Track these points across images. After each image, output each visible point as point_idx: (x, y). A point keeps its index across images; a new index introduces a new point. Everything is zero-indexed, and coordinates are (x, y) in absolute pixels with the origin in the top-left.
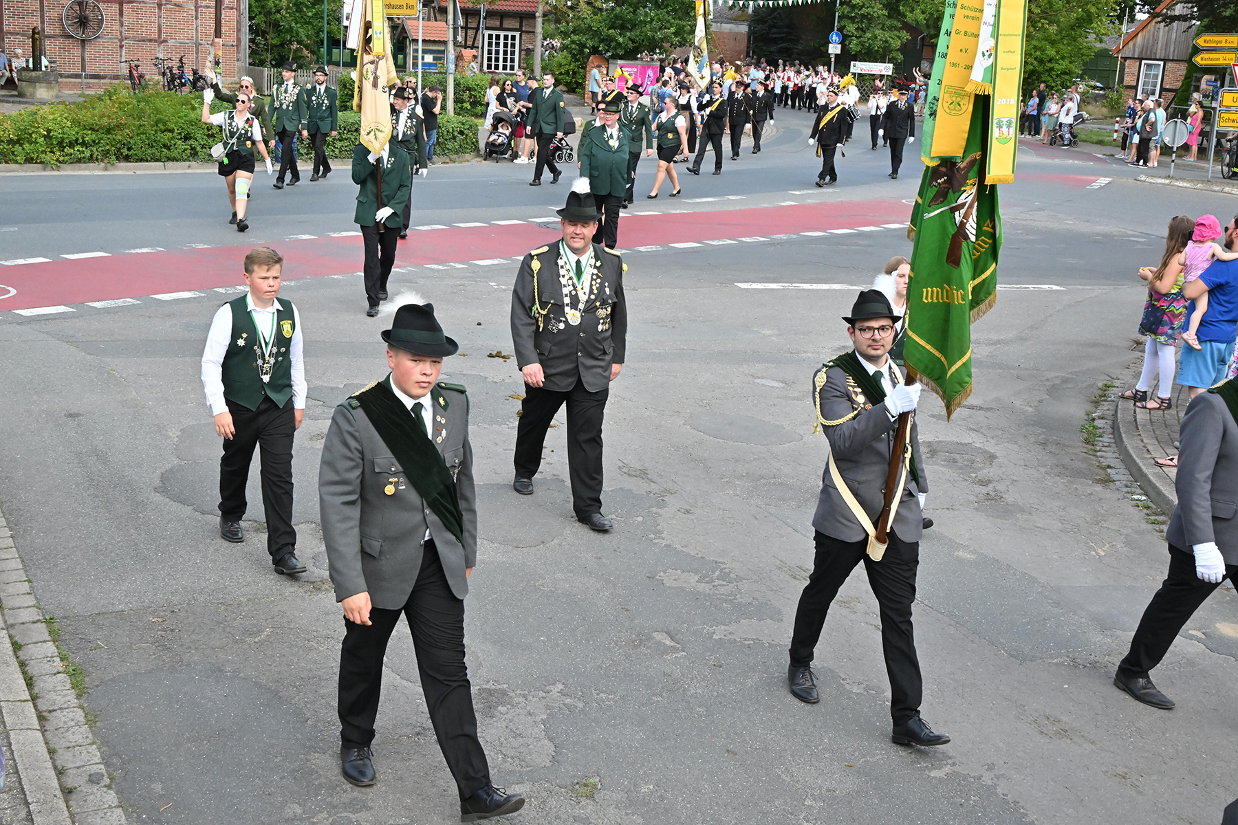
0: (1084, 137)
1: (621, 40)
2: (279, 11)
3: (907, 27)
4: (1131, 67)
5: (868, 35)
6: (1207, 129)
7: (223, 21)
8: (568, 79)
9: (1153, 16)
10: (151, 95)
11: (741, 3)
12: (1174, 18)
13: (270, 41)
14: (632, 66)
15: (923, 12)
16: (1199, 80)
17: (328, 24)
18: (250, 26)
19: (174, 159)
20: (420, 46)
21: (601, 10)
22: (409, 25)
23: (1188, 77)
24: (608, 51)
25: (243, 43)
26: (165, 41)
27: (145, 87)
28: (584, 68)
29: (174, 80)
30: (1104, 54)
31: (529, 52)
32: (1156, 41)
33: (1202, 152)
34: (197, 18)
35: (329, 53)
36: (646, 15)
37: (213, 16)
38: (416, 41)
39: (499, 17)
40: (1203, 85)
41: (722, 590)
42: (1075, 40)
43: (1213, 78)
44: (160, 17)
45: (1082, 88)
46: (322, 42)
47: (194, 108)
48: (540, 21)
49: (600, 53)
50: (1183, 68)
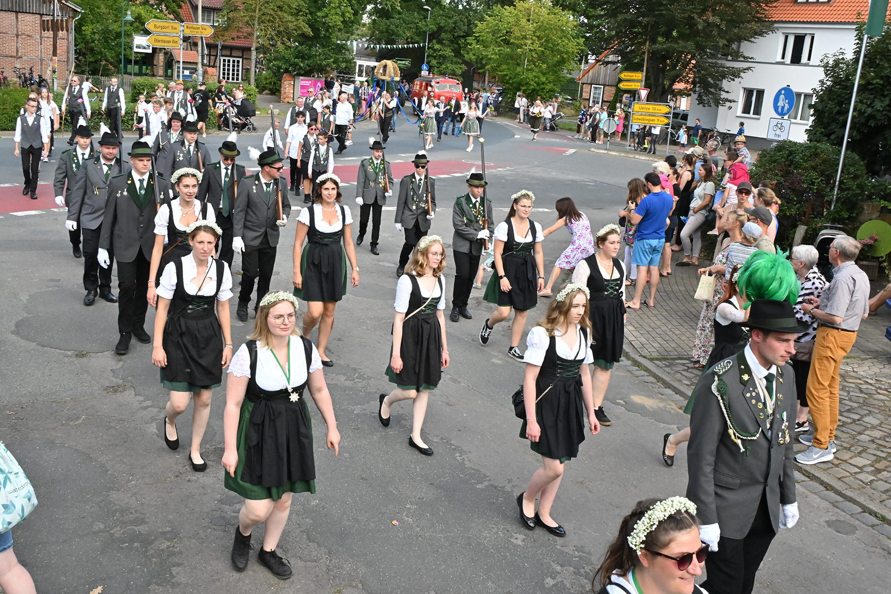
0: (561, 126)
1: (302, 65)
2: (93, 42)
3: (465, 62)
4: (586, 88)
5: (444, 66)
6: (627, 123)
7: (58, 47)
8: (271, 87)
9: (597, 61)
10: (12, 90)
11: (372, 46)
12: (608, 63)
13: (88, 59)
14: (309, 80)
15: (474, 55)
16: (622, 96)
17: (125, 50)
18: (75, 50)
20: (181, 65)
21: (290, 47)
22: (174, 53)
23: (616, 95)
24: (294, 71)
25: (70, 60)
26: (21, 57)
27: (8, 85)
28: (281, 81)
29: (26, 81)
30: (572, 81)
31: (248, 70)
32: (599, 75)
33: (624, 136)
34: (41, 44)
35: (125, 68)
36: (317, 51)
37: (52, 43)
38: (179, 62)
39: (229, 50)
40: (624, 100)
41: (359, 385)
42: (556, 72)
43: (629, 96)
44: (17, 42)
45: (560, 99)
46: (121, 60)
48: (254, 53)
49: (290, 72)
50: (613, 90)
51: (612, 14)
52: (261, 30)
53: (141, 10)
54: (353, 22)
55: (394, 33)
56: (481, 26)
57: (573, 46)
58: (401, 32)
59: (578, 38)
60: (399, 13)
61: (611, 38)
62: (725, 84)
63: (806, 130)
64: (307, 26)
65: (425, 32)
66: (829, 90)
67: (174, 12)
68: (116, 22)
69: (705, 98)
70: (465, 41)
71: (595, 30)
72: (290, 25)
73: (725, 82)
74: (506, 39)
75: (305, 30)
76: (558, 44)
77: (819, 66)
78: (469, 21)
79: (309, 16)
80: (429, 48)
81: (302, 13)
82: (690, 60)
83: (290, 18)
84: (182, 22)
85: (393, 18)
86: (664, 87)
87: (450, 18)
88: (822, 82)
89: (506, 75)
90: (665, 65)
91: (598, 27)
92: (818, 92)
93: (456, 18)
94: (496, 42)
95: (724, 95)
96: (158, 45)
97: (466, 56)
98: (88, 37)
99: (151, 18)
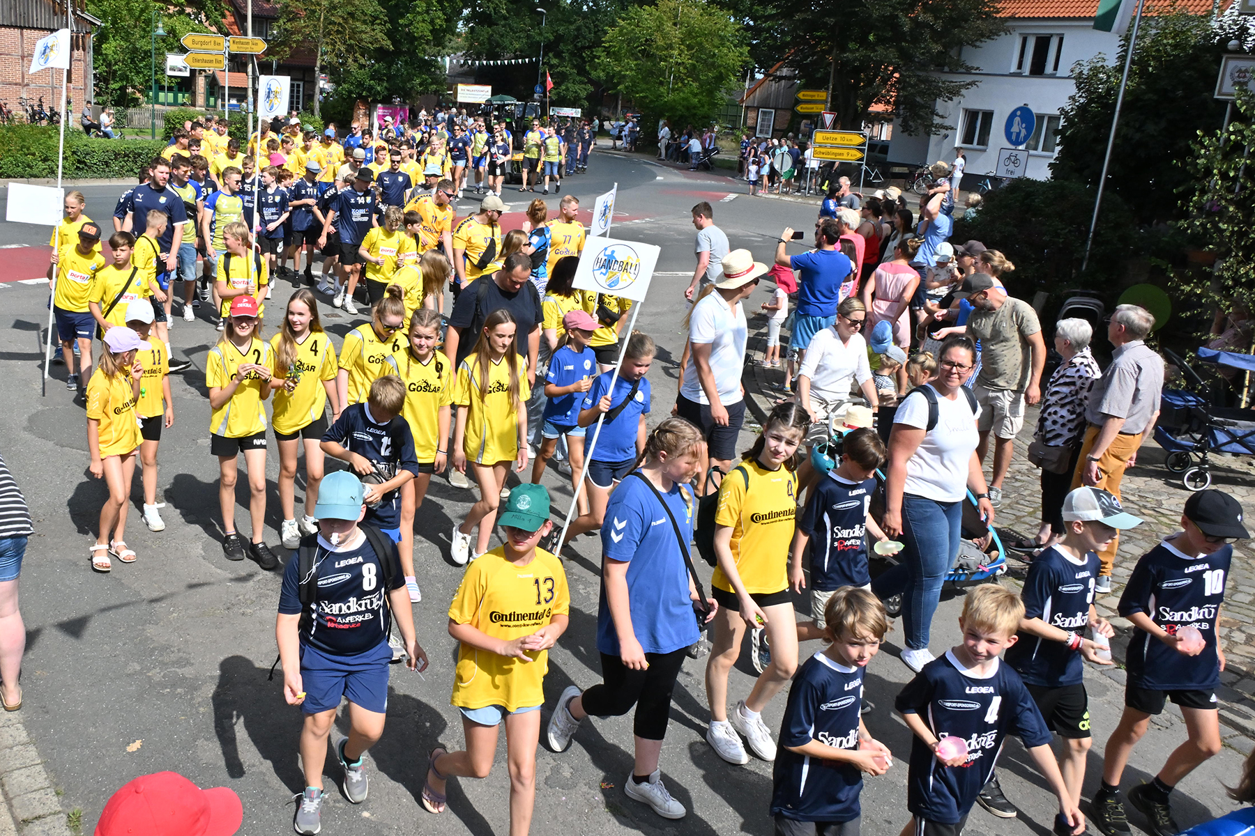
0: (720, 165)
1: (379, 88)
2: (116, 63)
3: (591, 81)
4: (752, 113)
5: (564, 87)
7: (73, 70)
8: (341, 117)
9: (767, 75)
10: (17, 127)
11: (470, 62)
12: (781, 78)
15: (603, 71)
16: (799, 123)
17: (156, 74)
18: (95, 75)
19: (36, 176)
20: (227, 92)
21: (364, 66)
22: (219, 75)
23: (792, 121)
24: (369, 97)
25: (89, 87)
26: (27, 85)
27: (12, 121)
28: (352, 109)
29: (36, 115)
30: (733, 104)
31: (310, 97)
32: (769, 94)
35: (157, 97)
36: (398, 70)
38: (224, 87)
39: (287, 70)
42: (711, 93)
43: (809, 121)
46: (151, 86)
47: (50, 137)
48: (318, 73)
49: (364, 98)
50: (788, 115)
51: (787, 14)
52: (327, 43)
53: (177, 23)
54: (445, 31)
55: (498, 45)
56: (611, 32)
57: (733, 56)
58: (507, 43)
59: (742, 47)
60: (505, 18)
61: (786, 45)
62: (940, 105)
63: (1050, 165)
64: (385, 38)
65: (539, 43)
66: (1082, 109)
67: (216, 23)
68: (143, 37)
69: (911, 123)
70: (592, 52)
71: (765, 35)
72: (364, 36)
73: (939, 101)
74: (645, 49)
75: (384, 43)
76: (714, 54)
77: (1069, 78)
78: (596, 26)
79: (388, 25)
80: (543, 64)
81: (378, 21)
82: (893, 72)
83: (364, 27)
84: (227, 35)
85: (497, 25)
86: (857, 110)
87: (571, 23)
88: (1072, 98)
89: (646, 97)
90: (858, 81)
91: (768, 30)
92: (1067, 112)
93: (580, 22)
94: (633, 54)
95: (937, 120)
96: (197, 66)
97: (593, 73)
98: (110, 57)
99: (188, 31)
